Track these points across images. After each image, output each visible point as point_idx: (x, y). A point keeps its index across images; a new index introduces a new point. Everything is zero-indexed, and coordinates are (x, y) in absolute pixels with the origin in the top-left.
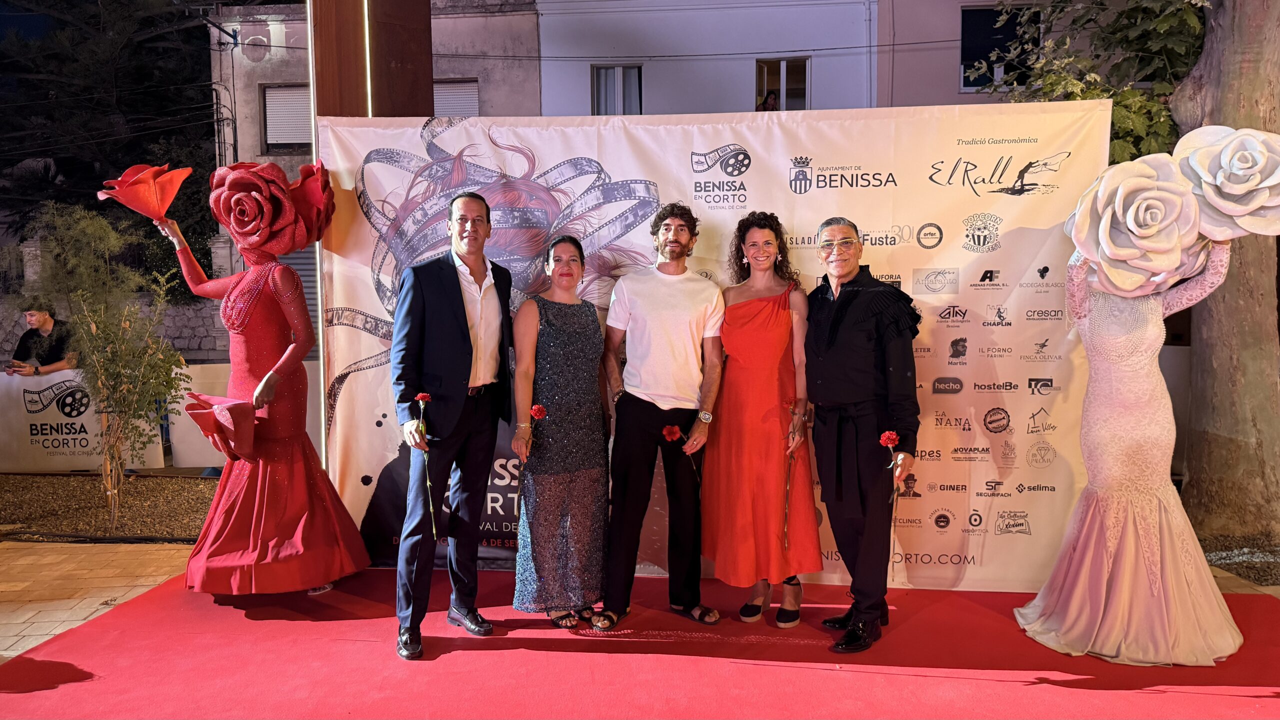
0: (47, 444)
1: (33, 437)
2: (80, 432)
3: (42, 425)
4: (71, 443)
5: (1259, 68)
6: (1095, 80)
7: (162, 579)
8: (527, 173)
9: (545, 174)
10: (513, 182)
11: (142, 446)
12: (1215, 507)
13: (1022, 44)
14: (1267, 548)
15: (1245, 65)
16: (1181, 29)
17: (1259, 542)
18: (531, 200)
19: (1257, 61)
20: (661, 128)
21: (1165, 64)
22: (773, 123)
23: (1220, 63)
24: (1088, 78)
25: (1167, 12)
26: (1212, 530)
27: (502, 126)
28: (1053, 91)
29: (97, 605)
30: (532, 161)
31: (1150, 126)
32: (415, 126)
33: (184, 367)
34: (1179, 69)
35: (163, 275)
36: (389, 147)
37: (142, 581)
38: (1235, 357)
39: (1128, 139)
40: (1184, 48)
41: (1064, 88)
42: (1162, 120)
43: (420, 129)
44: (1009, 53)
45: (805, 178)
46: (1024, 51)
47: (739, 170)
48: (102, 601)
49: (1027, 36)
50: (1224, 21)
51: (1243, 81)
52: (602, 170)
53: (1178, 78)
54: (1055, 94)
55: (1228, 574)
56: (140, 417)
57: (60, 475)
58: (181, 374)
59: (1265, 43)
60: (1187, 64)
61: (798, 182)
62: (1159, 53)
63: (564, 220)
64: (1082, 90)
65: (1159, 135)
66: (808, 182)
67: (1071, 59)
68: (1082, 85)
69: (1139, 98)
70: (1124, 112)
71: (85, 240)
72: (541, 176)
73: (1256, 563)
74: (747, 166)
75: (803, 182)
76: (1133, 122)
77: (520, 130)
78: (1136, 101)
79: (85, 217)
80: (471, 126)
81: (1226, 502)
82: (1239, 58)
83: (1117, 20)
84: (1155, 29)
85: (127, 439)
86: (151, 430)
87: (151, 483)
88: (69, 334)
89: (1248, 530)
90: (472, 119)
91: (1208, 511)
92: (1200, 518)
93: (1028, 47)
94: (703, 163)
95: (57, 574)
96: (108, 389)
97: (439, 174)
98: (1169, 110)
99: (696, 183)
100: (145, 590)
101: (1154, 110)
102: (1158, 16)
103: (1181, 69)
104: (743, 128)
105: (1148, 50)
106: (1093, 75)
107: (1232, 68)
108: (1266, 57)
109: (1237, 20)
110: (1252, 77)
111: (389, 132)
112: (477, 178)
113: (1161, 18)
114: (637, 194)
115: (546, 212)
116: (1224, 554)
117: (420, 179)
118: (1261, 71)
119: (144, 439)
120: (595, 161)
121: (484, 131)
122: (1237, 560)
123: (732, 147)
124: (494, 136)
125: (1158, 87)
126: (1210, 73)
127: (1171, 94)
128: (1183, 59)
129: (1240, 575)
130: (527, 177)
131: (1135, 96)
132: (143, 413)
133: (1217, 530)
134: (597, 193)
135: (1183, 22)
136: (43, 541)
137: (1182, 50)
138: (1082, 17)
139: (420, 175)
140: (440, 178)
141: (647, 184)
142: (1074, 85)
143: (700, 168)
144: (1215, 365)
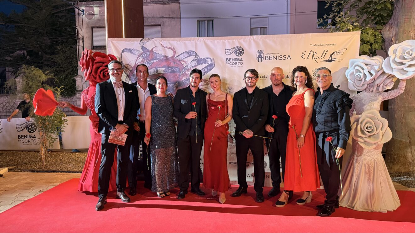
0: (23, 141)
1: (19, 139)
2: (34, 137)
3: (22, 135)
4: (31, 141)
5: (410, 21)
6: (357, 25)
7: (58, 184)
8: (173, 56)
9: (179, 56)
10: (168, 58)
11: (52, 142)
12: (396, 162)
13: (334, 13)
14: (412, 176)
15: (406, 20)
16: (385, 8)
17: (410, 174)
18: (174, 64)
19: (410, 18)
20: (216, 41)
21: (380, 19)
22: (251, 39)
23: (398, 19)
24: (355, 24)
25: (380, 3)
26: (395, 170)
27: (165, 41)
28: (343, 28)
29: (38, 192)
30: (175, 52)
31: (375, 40)
32: (138, 41)
33: (66, 117)
34: (385, 21)
35: (59, 88)
36: (130, 48)
37: (52, 184)
38: (402, 114)
39: (368, 44)
40: (386, 14)
41: (347, 27)
42: (379, 37)
43: (139, 42)
44: (330, 16)
45: (262, 57)
46: (334, 15)
47: (240, 54)
48: (39, 190)
49: (335, 11)
50: (400, 5)
51: (405, 25)
52: (197, 54)
53: (384, 24)
54: (344, 29)
55: (399, 184)
56: (52, 133)
57: (27, 151)
58: (65, 119)
59: (413, 12)
60: (387, 19)
61: (259, 58)
62: (378, 16)
63: (185, 70)
64: (352, 29)
65: (378, 42)
66: (262, 58)
67: (349, 18)
68: (352, 26)
69: (371, 30)
70: (367, 35)
71: (35, 77)
72: (177, 56)
73: (409, 181)
74: (243, 53)
75: (261, 58)
76: (369, 38)
77: (171, 42)
78: (371, 31)
79: (35, 70)
80: (155, 41)
81: (399, 161)
82: (404, 17)
83: (365, 5)
84: (377, 8)
85: (48, 140)
86: (55, 137)
87: (55, 154)
88: (30, 107)
89: (406, 170)
90: (156, 39)
91: (394, 164)
92: (391, 166)
93: (336, 14)
94: (229, 52)
95: (25, 182)
96: (42, 124)
97: (146, 56)
98: (381, 34)
99: (227, 59)
100: (53, 187)
101: (377, 34)
102: (377, 4)
103: (386, 21)
104: (242, 41)
105: (374, 15)
106: (356, 23)
107: (402, 21)
108: (413, 17)
109: (403, 5)
110: (408, 23)
111: (130, 43)
112: (157, 57)
113: (379, 4)
114: (208, 62)
115: (179, 68)
116: (398, 178)
117: (139, 58)
118: (411, 22)
119: (53, 140)
120: (195, 52)
121: (159, 42)
122: (402, 180)
123: (238, 47)
124: (163, 44)
125: (378, 27)
126: (395, 22)
127: (382, 29)
128: (386, 18)
129: (403, 185)
130: (173, 57)
131: (370, 30)
132: (53, 131)
133: (396, 170)
134: (195, 62)
135: (386, 6)
136: (21, 172)
137: (385, 15)
138: (353, 4)
139: (140, 56)
140: (146, 57)
141: (211, 59)
142: (350, 26)
143: (228, 54)
144: (396, 117)
